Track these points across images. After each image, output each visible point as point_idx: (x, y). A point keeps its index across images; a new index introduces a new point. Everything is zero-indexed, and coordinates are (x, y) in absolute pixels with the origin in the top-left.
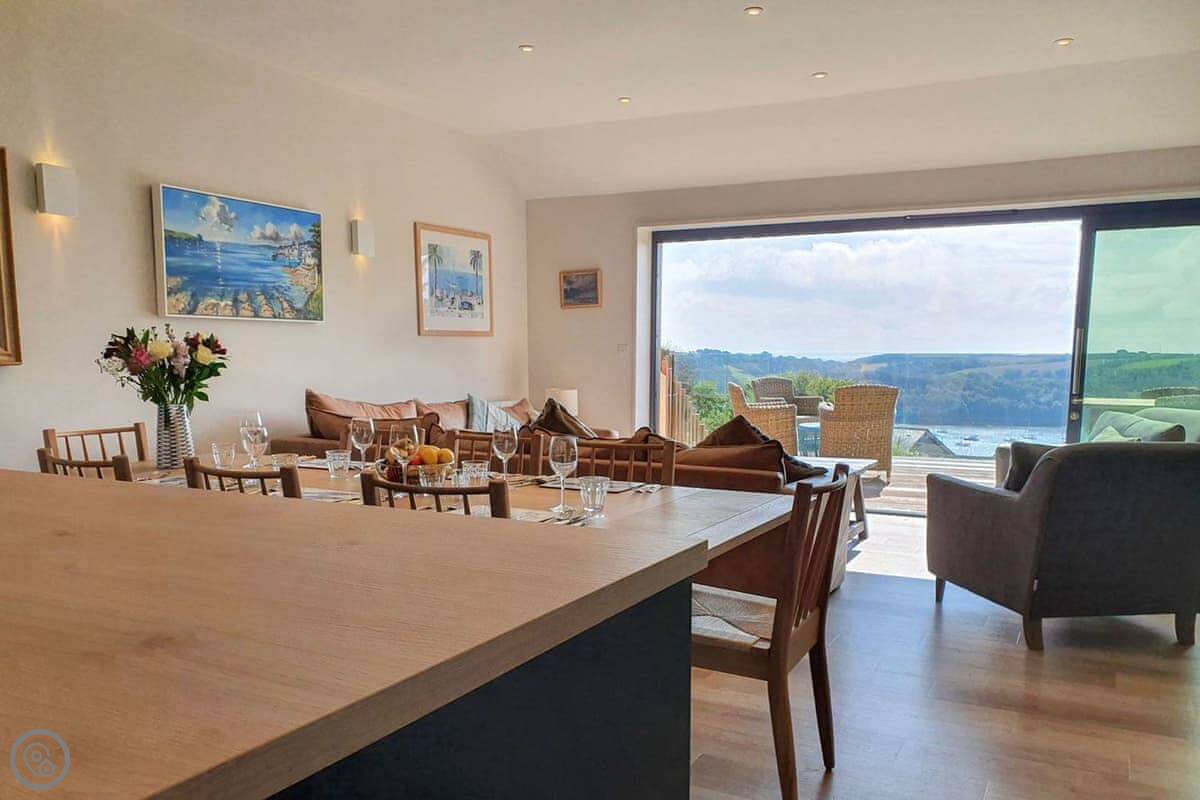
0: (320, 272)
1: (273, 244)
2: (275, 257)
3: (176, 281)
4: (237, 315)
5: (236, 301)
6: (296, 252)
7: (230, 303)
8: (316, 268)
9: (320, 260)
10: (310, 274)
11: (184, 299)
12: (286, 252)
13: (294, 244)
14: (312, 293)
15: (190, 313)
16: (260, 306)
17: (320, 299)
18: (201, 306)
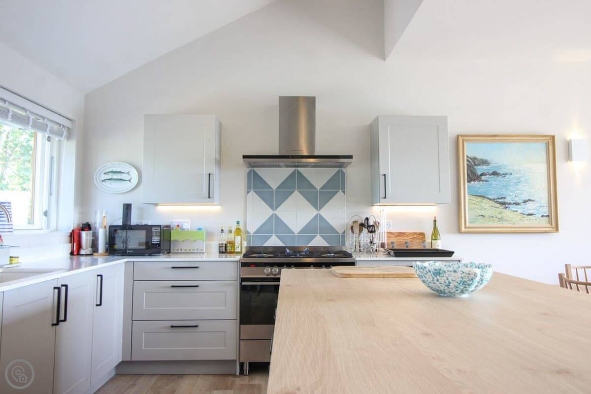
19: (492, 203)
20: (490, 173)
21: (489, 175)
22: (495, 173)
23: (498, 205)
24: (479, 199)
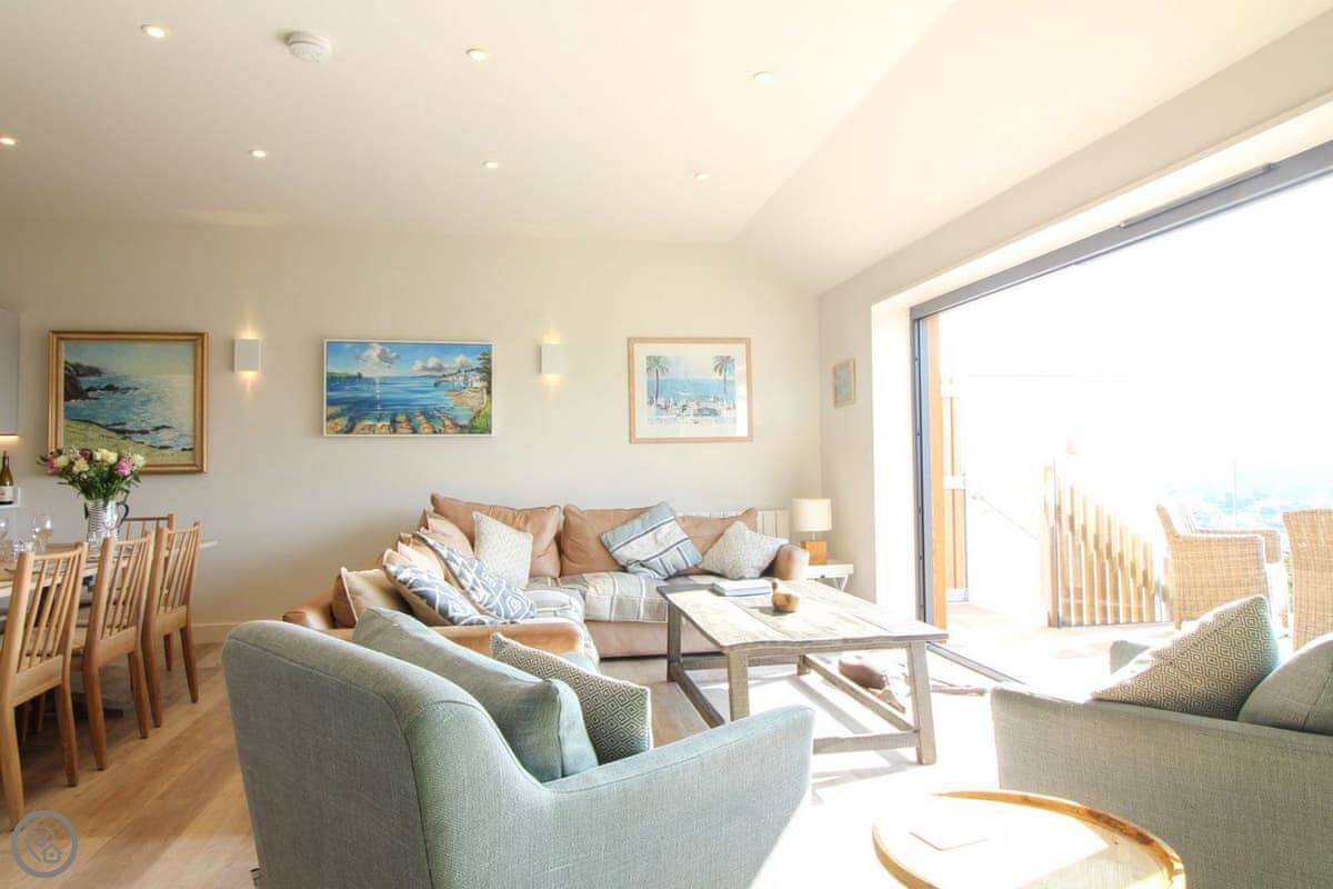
0: (489, 392)
1: (435, 373)
2: (436, 385)
3: (337, 409)
4: (395, 432)
5: (393, 422)
6: (461, 378)
7: (388, 423)
8: (485, 390)
9: (490, 383)
10: (479, 395)
11: (343, 422)
12: (450, 379)
13: (459, 372)
14: (480, 412)
15: (346, 433)
16: (419, 425)
17: (489, 416)
18: (359, 427)
19: (103, 431)
20: (103, 387)
21: (102, 390)
22: (110, 388)
23: (114, 434)
24: (83, 426)
